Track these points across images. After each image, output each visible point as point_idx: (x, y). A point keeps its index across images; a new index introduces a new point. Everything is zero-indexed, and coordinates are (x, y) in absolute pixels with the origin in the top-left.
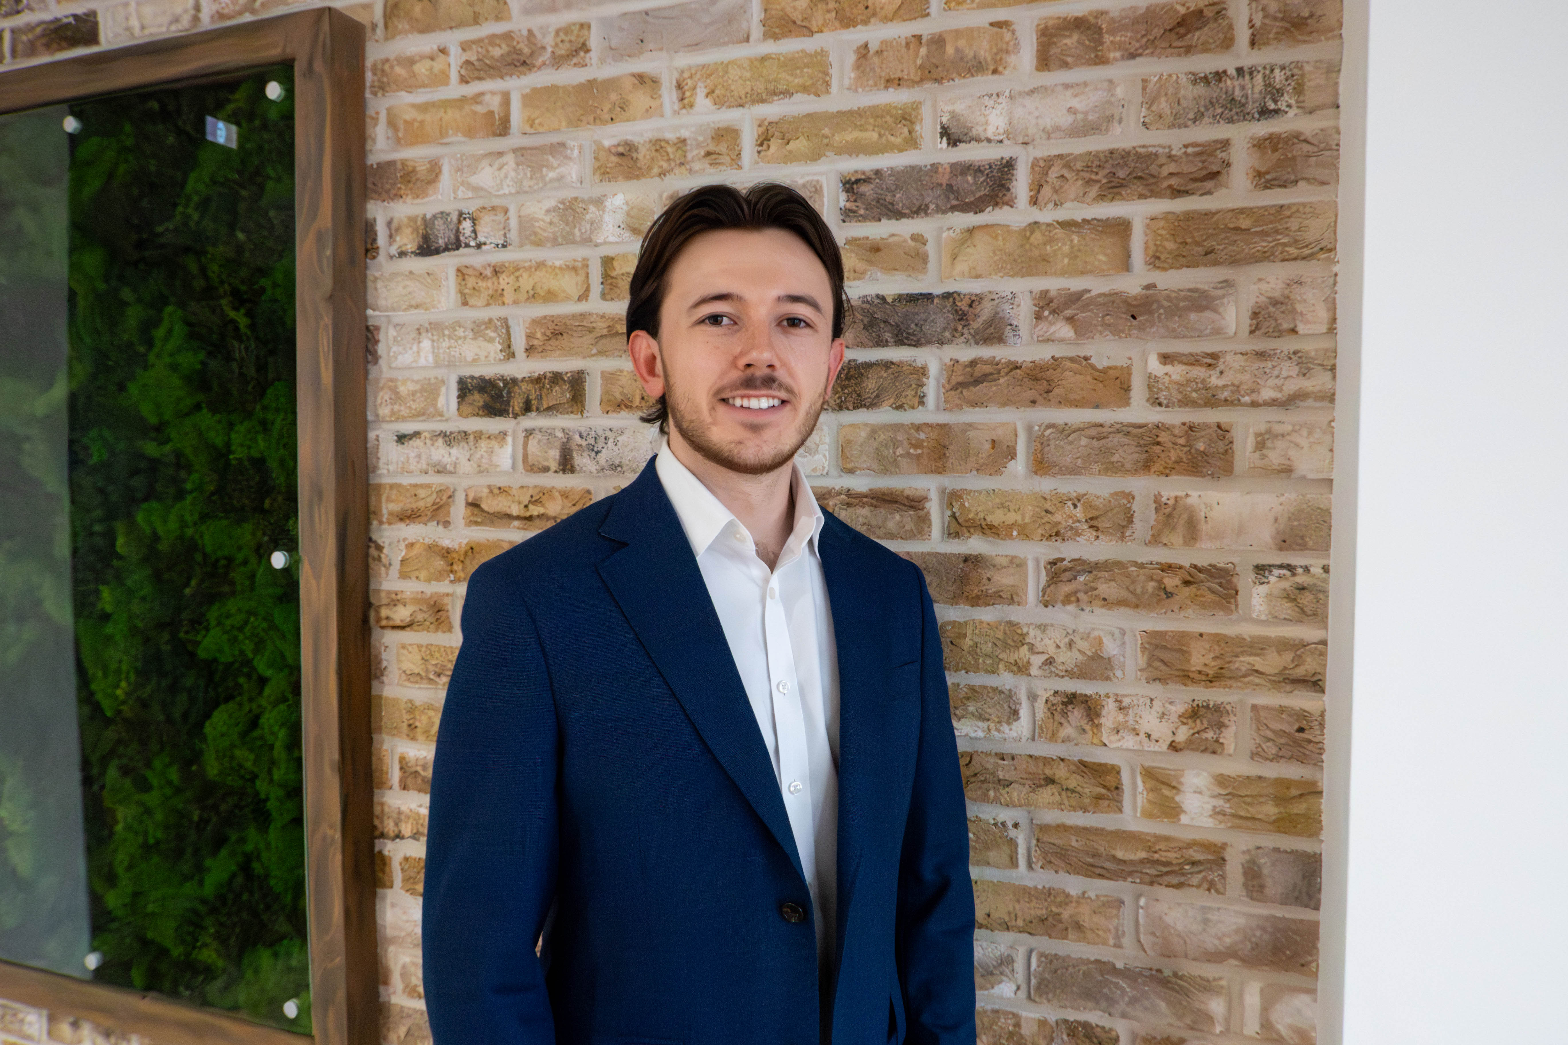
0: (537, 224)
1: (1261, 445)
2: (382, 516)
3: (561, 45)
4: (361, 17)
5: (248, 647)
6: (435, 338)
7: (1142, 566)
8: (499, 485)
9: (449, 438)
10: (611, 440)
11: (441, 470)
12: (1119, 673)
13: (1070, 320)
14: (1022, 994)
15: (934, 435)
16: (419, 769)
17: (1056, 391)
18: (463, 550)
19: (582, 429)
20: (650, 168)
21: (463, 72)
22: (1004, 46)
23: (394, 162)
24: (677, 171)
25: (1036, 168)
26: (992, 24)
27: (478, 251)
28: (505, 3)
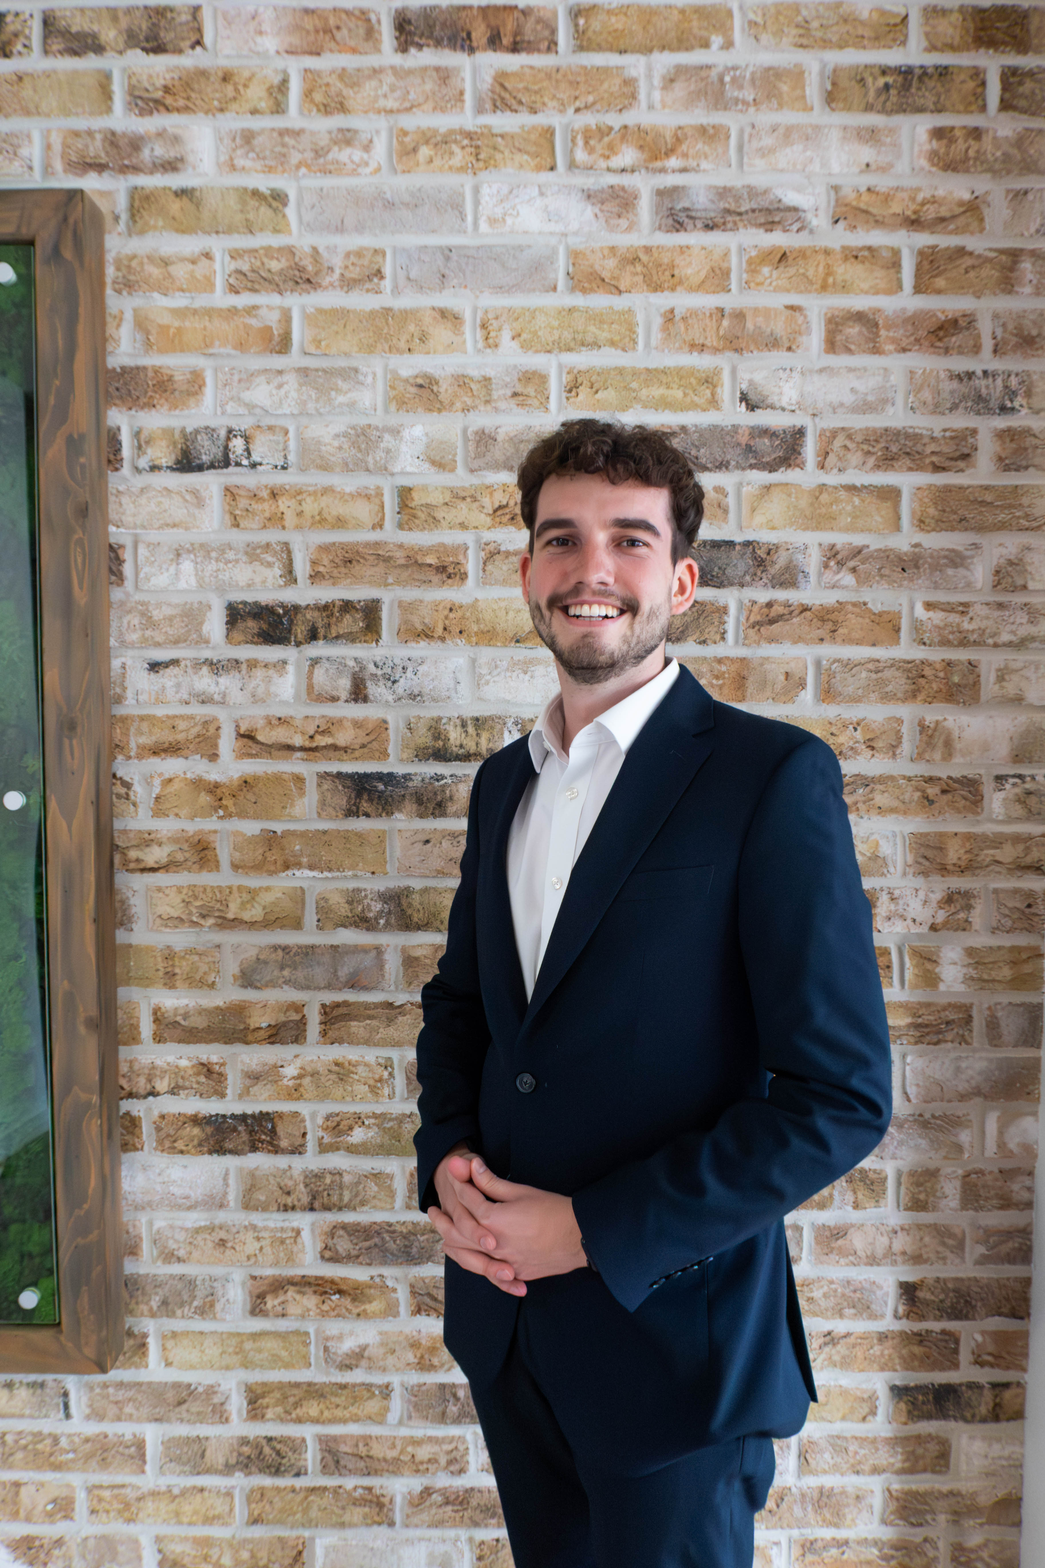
0: (323, 448)
1: (1001, 679)
2: (130, 750)
3: (351, 268)
4: (103, 206)
6: (199, 560)
7: (909, 779)
8: (279, 715)
9: (216, 667)
10: (410, 670)
11: (205, 700)
12: (892, 870)
13: (854, 570)
15: (733, 668)
16: (179, 1019)
17: (841, 631)
18: (236, 783)
19: (378, 659)
20: (452, 404)
21: (232, 281)
22: (797, 328)
23: (145, 368)
24: (482, 408)
25: (823, 438)
26: (788, 307)
27: (252, 471)
28: (284, 216)
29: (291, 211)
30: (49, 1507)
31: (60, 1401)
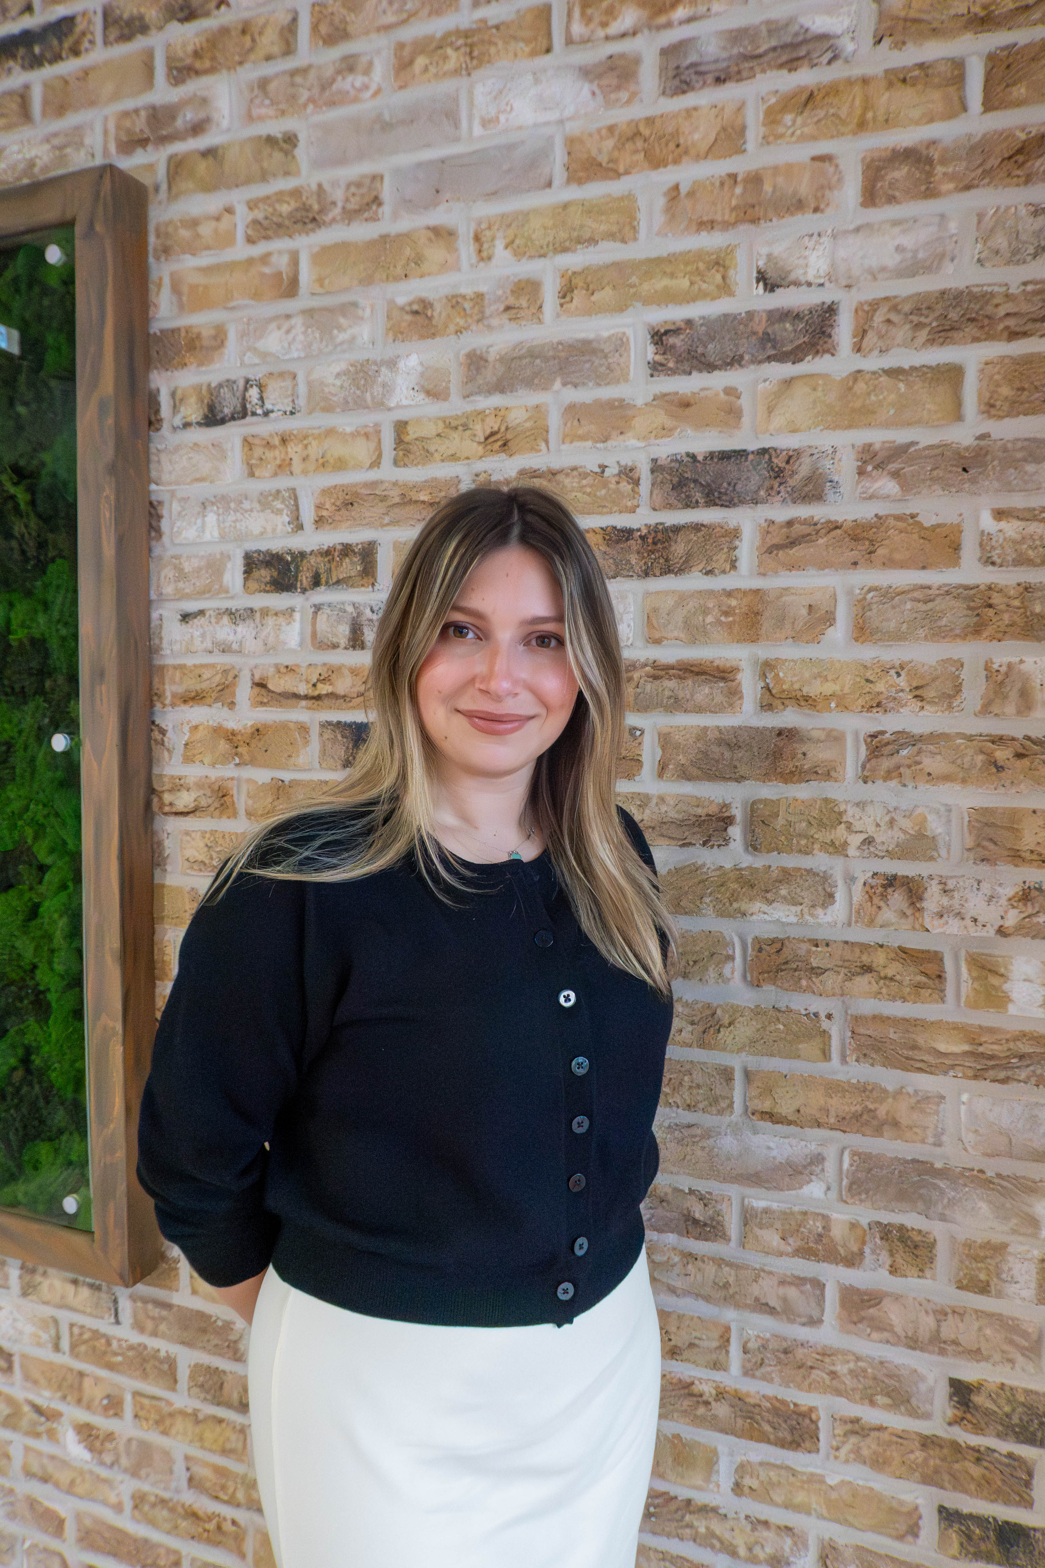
0: (326, 390)
2: (166, 698)
3: (352, 199)
4: (146, 179)
5: (29, 832)
6: (221, 511)
7: (970, 738)
8: (286, 664)
9: (234, 616)
11: (225, 649)
12: (943, 852)
13: (896, 475)
14: (833, 1195)
15: (745, 601)
17: (880, 551)
18: (249, 731)
19: (373, 603)
20: (445, 327)
21: (250, 232)
22: (826, 183)
23: (179, 329)
24: (474, 327)
25: (860, 313)
26: (814, 159)
27: (265, 419)
28: (294, 157)
29: (300, 152)
30: (105, 1402)
31: (111, 1305)
